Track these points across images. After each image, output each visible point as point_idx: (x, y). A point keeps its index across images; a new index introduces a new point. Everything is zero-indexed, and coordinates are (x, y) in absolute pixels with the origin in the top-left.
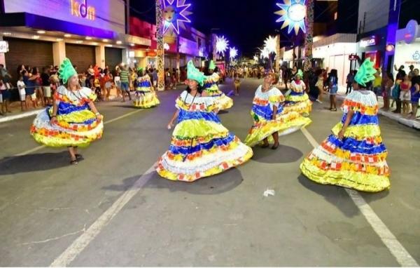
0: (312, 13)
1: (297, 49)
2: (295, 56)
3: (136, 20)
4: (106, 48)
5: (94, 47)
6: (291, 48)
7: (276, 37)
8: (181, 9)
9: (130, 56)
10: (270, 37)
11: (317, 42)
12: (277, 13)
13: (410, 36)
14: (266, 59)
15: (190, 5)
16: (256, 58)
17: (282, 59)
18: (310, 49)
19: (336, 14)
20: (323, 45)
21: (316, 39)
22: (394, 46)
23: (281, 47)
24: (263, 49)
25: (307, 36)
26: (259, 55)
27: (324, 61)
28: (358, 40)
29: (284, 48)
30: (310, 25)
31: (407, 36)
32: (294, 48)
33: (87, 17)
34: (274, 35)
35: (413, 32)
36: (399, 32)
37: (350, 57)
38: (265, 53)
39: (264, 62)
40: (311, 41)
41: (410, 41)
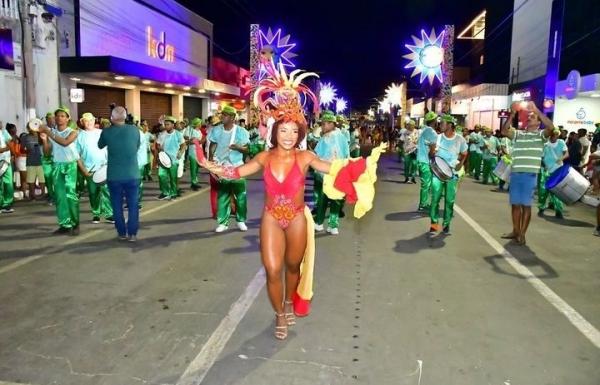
0: (451, 58)
1: (430, 101)
2: (426, 111)
3: (221, 62)
4: (185, 97)
5: (170, 97)
6: (422, 101)
7: (402, 85)
8: (283, 50)
9: (213, 108)
10: (393, 85)
11: (457, 93)
12: (406, 56)
13: (571, 89)
14: (386, 115)
15: (294, 45)
16: (371, 113)
17: (409, 115)
18: (447, 103)
19: (482, 58)
20: (465, 97)
21: (455, 89)
22: (554, 101)
23: (408, 98)
24: (382, 100)
25: (444, 86)
26: (376, 109)
27: (467, 118)
28: (510, 93)
29: (412, 100)
30: (448, 73)
31: (568, 90)
32: (426, 100)
33: (165, 59)
34: (398, 83)
35: (575, 85)
36: (559, 84)
37: (500, 113)
38: (385, 106)
39: (383, 118)
40: (449, 93)
41: (571, 96)
